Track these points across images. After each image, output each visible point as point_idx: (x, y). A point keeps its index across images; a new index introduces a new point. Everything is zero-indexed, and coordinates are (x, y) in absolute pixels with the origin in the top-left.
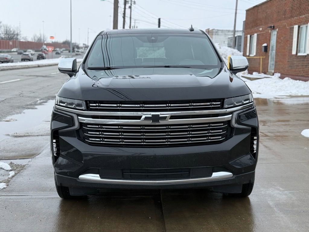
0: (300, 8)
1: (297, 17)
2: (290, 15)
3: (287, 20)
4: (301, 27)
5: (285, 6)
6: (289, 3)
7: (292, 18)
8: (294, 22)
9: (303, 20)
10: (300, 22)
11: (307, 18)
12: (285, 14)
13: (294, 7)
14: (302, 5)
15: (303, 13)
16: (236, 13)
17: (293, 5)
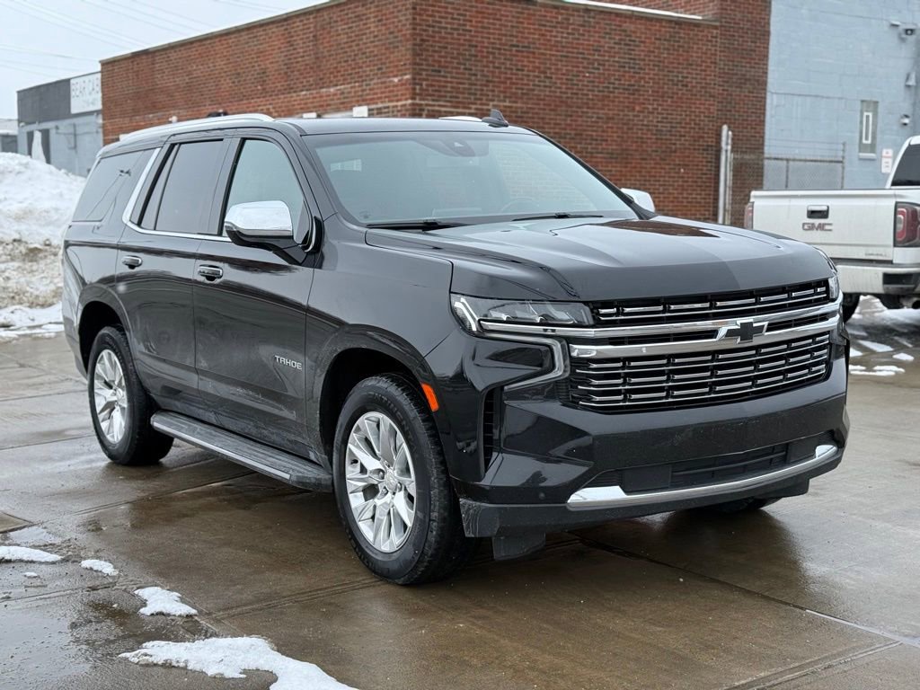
0: (319, 67)
1: (307, 90)
3: (274, 97)
5: (262, 58)
6: (276, 51)
7: (289, 93)
9: (333, 100)
10: (322, 106)
11: (346, 95)
12: (264, 81)
13: (297, 62)
14: (324, 60)
15: (331, 82)
17: (290, 59)
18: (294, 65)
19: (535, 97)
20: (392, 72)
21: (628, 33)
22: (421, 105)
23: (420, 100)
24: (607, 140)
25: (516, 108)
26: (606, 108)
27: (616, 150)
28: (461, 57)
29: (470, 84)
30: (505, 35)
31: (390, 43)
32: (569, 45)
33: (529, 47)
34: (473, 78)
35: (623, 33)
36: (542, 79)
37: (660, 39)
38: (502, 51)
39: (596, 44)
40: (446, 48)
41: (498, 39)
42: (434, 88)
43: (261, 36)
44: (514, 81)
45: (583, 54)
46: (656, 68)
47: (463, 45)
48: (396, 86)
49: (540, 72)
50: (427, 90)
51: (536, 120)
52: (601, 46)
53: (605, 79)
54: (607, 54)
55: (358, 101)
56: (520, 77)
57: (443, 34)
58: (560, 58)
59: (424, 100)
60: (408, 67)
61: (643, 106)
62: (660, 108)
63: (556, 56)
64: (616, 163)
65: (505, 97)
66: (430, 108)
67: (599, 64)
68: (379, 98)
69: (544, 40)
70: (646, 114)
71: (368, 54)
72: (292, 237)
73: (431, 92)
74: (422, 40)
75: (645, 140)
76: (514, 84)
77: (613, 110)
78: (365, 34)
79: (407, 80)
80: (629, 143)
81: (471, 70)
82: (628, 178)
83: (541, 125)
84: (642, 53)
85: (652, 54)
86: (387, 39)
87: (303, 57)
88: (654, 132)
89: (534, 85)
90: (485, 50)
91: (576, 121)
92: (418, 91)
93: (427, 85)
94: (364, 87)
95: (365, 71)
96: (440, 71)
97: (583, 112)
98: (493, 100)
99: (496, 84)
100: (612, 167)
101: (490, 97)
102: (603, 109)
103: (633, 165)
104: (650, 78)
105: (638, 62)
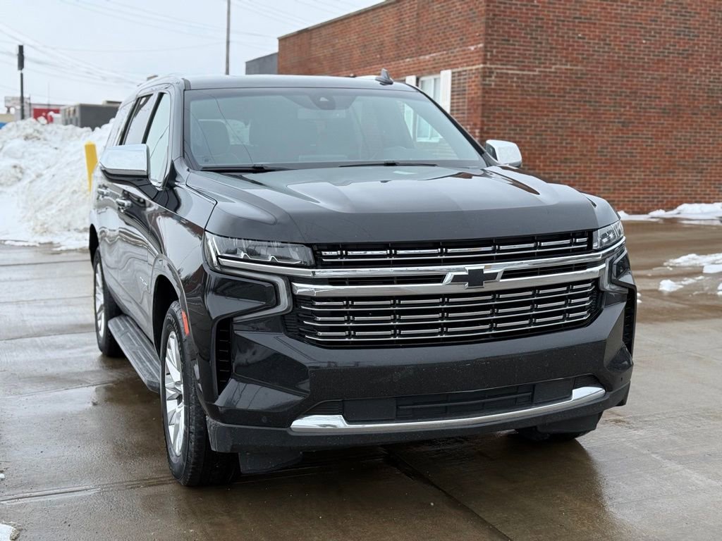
0: (419, 39)
1: (411, 57)
2: (394, 55)
3: (388, 64)
4: (422, 82)
5: (381, 33)
6: (391, 27)
7: (398, 60)
8: (405, 69)
9: (427, 65)
10: (419, 70)
11: (436, 61)
12: (382, 51)
13: (404, 36)
14: (423, 33)
15: (427, 51)
16: (228, 43)
17: (400, 33)
18: (403, 38)
19: (594, 61)
20: (470, 42)
21: (684, 6)
22: (491, 68)
23: (491, 64)
24: (660, 98)
25: (576, 70)
26: (661, 70)
27: (670, 106)
28: (528, 29)
29: (535, 51)
30: (569, 9)
31: (470, 18)
32: (628, 16)
33: (590, 19)
34: (539, 45)
35: (680, 6)
36: (602, 45)
37: (714, 11)
38: (566, 23)
39: (654, 15)
40: (516, 21)
41: (563, 13)
42: (503, 55)
43: (381, 15)
44: (576, 48)
45: (641, 24)
46: (710, 36)
47: (530, 18)
48: (472, 53)
49: (599, 40)
50: (497, 56)
51: (594, 80)
52: (658, 17)
53: (660, 45)
54: (663, 24)
55: (444, 66)
56: (581, 44)
57: (513, 10)
58: (618, 28)
59: (494, 64)
60: (481, 37)
61: (695, 68)
62: (712, 70)
63: (616, 26)
64: (669, 117)
65: (567, 61)
66: (499, 71)
67: (655, 33)
68: (460, 63)
69: (605, 12)
70: (699, 75)
71: (453, 28)
72: (147, 177)
73: (500, 58)
74: (494, 15)
75: (697, 98)
76: (575, 50)
77: (668, 72)
78: (452, 11)
79: (480, 48)
80: (682, 100)
81: (537, 39)
82: (679, 130)
83: (599, 84)
84: (697, 23)
85: (707, 24)
86: (468, 14)
87: (409, 31)
88: (706, 90)
89: (594, 51)
90: (550, 22)
91: (631, 81)
92: (489, 57)
93: (497, 52)
94: (450, 55)
95: (451, 42)
96: (509, 40)
97: (638, 74)
98: (555, 64)
99: (559, 50)
100: (665, 120)
101: (553, 62)
102: (658, 71)
103: (685, 119)
104: (704, 44)
105: (692, 30)
